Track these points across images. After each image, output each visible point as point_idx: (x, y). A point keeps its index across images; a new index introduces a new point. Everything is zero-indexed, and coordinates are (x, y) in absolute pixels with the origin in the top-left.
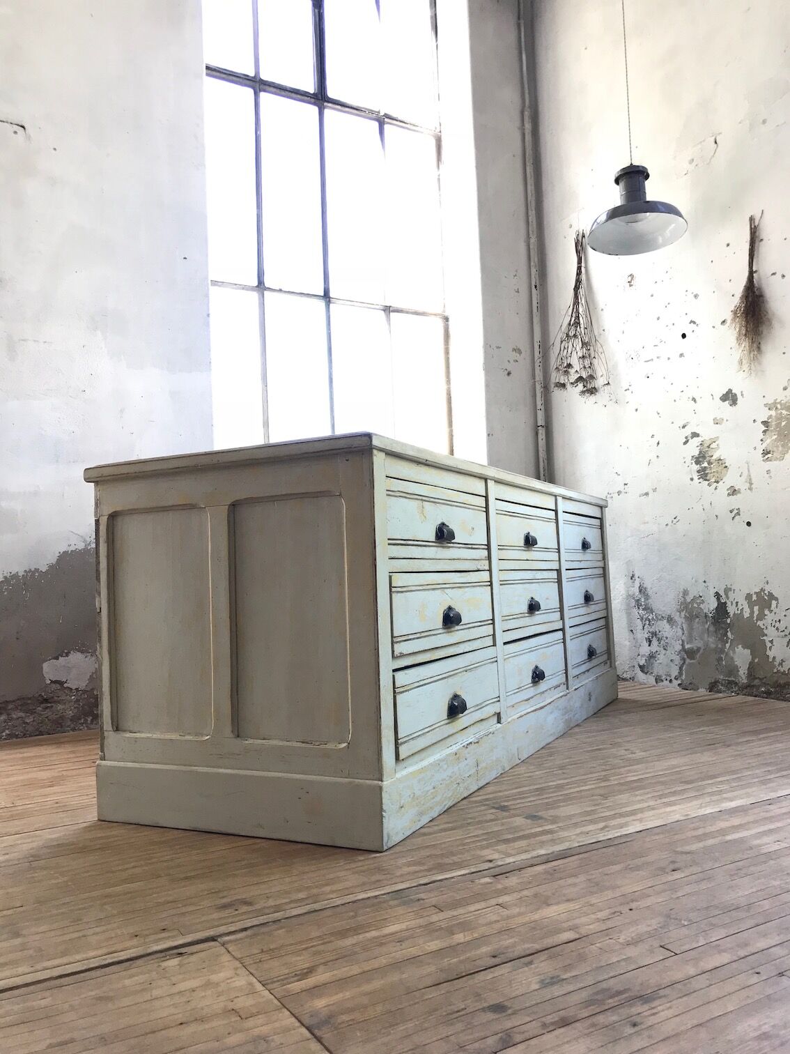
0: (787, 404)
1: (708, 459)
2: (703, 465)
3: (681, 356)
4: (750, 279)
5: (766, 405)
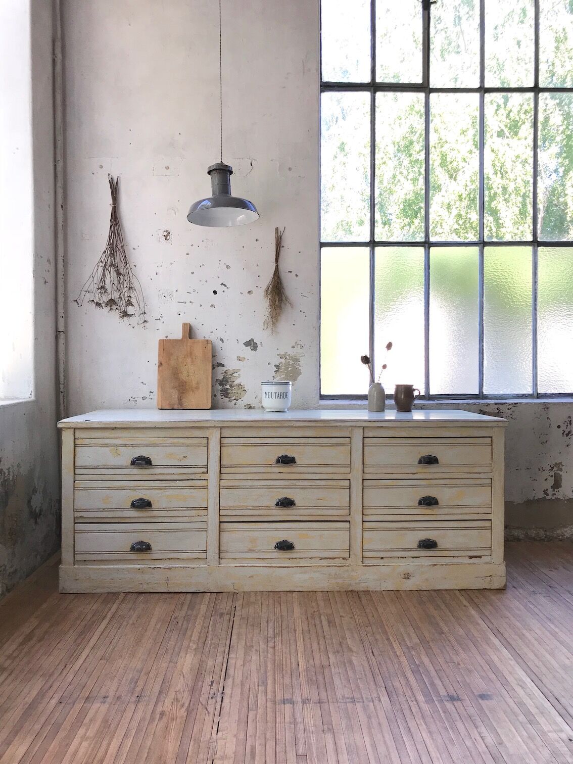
0: (294, 357)
1: (230, 383)
2: (225, 387)
3: (212, 306)
4: (277, 270)
5: (278, 355)
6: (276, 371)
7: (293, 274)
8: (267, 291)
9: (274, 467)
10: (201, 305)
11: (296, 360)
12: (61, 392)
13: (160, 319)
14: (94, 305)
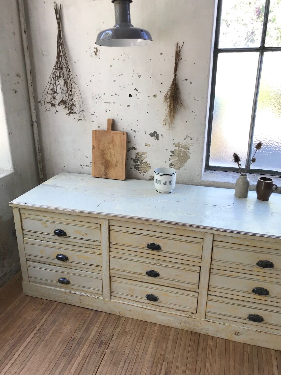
0: (185, 146)
1: (140, 161)
2: (137, 163)
3: (128, 106)
4: (175, 79)
5: (174, 144)
6: (171, 155)
7: (188, 82)
8: (166, 96)
9: (146, 249)
10: (120, 105)
11: (187, 148)
12: (38, 160)
13: (94, 115)
14: (51, 105)
